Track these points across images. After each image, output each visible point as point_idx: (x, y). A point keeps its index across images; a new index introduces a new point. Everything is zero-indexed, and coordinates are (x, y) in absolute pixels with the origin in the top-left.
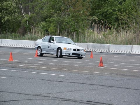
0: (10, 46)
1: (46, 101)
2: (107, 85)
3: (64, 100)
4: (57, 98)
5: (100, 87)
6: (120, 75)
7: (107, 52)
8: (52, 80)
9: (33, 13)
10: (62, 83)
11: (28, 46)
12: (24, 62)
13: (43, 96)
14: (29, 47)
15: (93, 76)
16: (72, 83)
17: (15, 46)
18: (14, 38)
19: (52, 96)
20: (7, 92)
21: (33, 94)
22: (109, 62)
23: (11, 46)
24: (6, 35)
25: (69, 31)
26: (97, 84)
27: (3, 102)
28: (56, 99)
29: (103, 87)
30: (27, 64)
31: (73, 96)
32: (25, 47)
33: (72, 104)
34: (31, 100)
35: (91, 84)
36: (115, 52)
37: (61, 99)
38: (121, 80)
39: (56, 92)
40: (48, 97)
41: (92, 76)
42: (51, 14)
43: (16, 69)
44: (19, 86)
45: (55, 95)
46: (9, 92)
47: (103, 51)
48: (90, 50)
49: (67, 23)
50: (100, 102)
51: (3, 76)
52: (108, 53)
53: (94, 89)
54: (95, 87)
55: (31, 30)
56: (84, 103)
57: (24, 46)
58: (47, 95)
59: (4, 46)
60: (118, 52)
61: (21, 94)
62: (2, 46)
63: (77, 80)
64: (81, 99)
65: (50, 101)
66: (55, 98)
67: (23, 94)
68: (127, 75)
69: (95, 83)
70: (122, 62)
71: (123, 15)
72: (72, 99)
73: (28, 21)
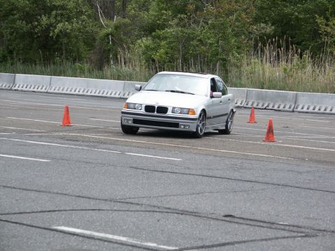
0: (68, 92)
1: (133, 213)
2: (275, 181)
3: (174, 211)
4: (159, 208)
5: (257, 186)
6: (311, 160)
7: (291, 110)
8: (152, 169)
9: (124, 18)
10: (174, 176)
11: (110, 93)
12: (96, 128)
13: (127, 203)
14: (113, 95)
15: (248, 161)
16: (197, 177)
17: (81, 93)
18: (78, 74)
19: (148, 202)
20: (50, 192)
21: (106, 198)
22: (291, 131)
23: (73, 92)
24: (62, 68)
25: (204, 61)
26: (253, 179)
27: (37, 212)
28: (156, 209)
29: (265, 187)
30: (102, 132)
31: (194, 204)
32: (104, 95)
33: (189, 221)
34: (99, 210)
35: (239, 178)
36: (311, 110)
37: (166, 211)
38: (308, 172)
39: (157, 195)
40: (138, 204)
41: (244, 161)
42: (164, 19)
43: (76, 143)
44: (77, 179)
45: (154, 200)
46: (54, 193)
47: (281, 108)
48: (252, 105)
49: (200, 40)
50: (252, 218)
51: (43, 158)
52: (293, 111)
53: (245, 191)
54: (248, 185)
55: (119, 56)
56: (218, 220)
57: (102, 92)
58: (136, 201)
59: (56, 91)
60: (316, 110)
61: (79, 196)
62: (52, 91)
63: (209, 169)
64: (212, 211)
65: (142, 213)
66: (154, 206)
67: (83, 197)
68: (325, 162)
69: (248, 177)
70: (320, 133)
71: (331, 23)
72: (191, 210)
73: (112, 36)
